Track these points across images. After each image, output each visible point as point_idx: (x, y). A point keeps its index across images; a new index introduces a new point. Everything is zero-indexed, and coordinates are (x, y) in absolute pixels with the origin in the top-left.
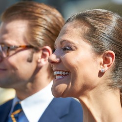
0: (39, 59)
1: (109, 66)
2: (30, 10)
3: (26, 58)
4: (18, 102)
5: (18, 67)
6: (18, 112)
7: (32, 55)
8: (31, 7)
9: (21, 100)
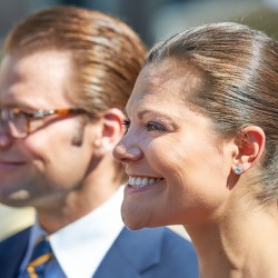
0: (96, 137)
1: (251, 160)
2: (75, 27)
3: (70, 137)
4: (44, 237)
5: (50, 156)
6: (42, 260)
7: (82, 130)
8: (75, 20)
9: (51, 232)
